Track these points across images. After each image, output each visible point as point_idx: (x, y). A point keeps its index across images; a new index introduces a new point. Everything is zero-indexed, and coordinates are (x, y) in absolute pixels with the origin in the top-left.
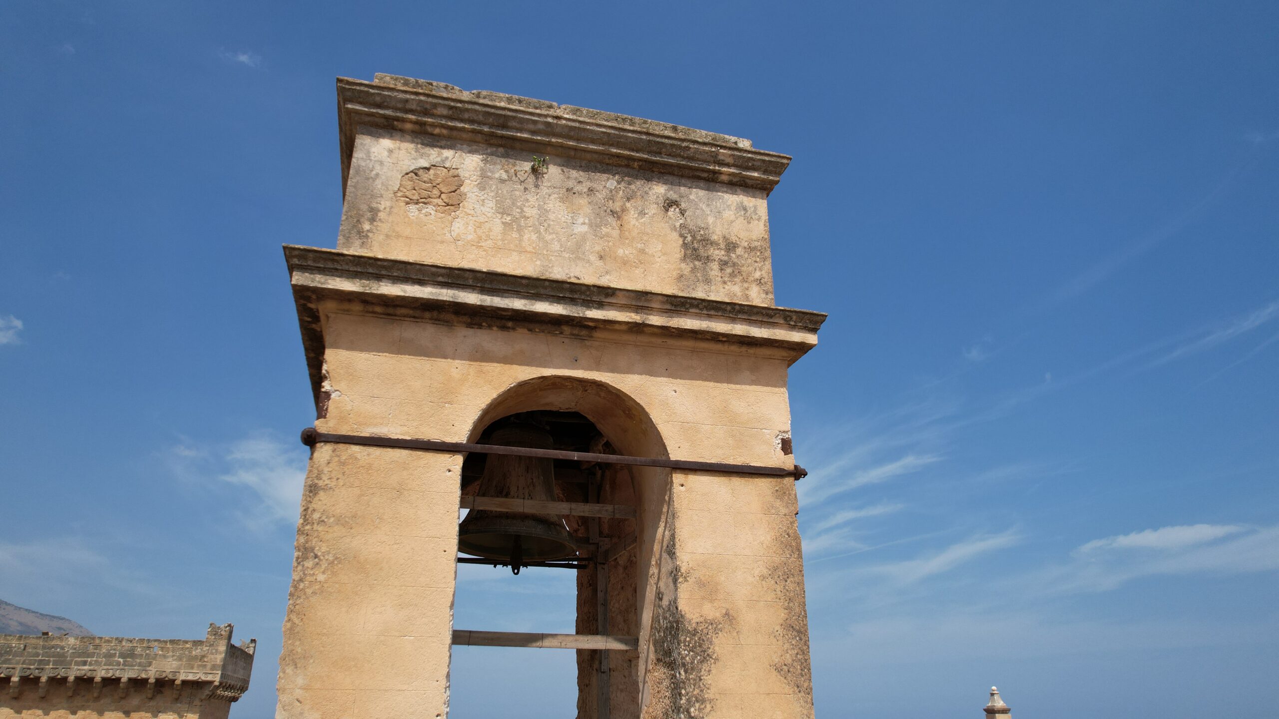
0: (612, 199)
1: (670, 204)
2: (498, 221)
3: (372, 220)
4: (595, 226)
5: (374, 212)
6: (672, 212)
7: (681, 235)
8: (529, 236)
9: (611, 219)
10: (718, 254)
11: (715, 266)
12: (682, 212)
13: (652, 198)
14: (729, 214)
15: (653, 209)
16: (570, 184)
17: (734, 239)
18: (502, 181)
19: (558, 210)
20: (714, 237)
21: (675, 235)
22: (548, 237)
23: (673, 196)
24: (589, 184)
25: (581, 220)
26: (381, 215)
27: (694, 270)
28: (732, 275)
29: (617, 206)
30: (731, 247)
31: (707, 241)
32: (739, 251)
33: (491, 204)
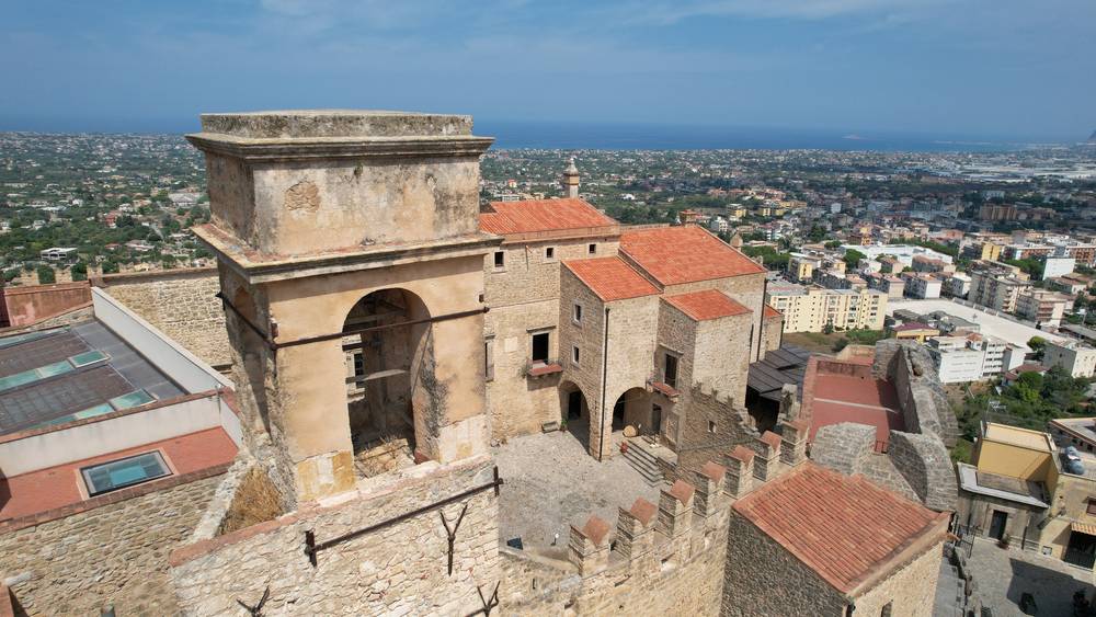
0: (398, 181)
1: (429, 176)
2: (340, 210)
3: (275, 226)
4: (390, 201)
5: (275, 220)
6: (430, 181)
7: (435, 197)
8: (358, 215)
9: (398, 195)
10: (453, 203)
11: (451, 211)
12: (435, 180)
13: (419, 175)
14: (459, 176)
15: (420, 183)
16: (376, 177)
17: (461, 192)
18: (339, 184)
19: (369, 193)
20: (452, 193)
21: (432, 197)
22: (367, 215)
23: (431, 171)
24: (385, 174)
25: (382, 199)
26: (280, 222)
27: (441, 217)
28: (460, 214)
29: (401, 186)
30: (460, 197)
31: (447, 197)
32: (464, 199)
33: (335, 200)
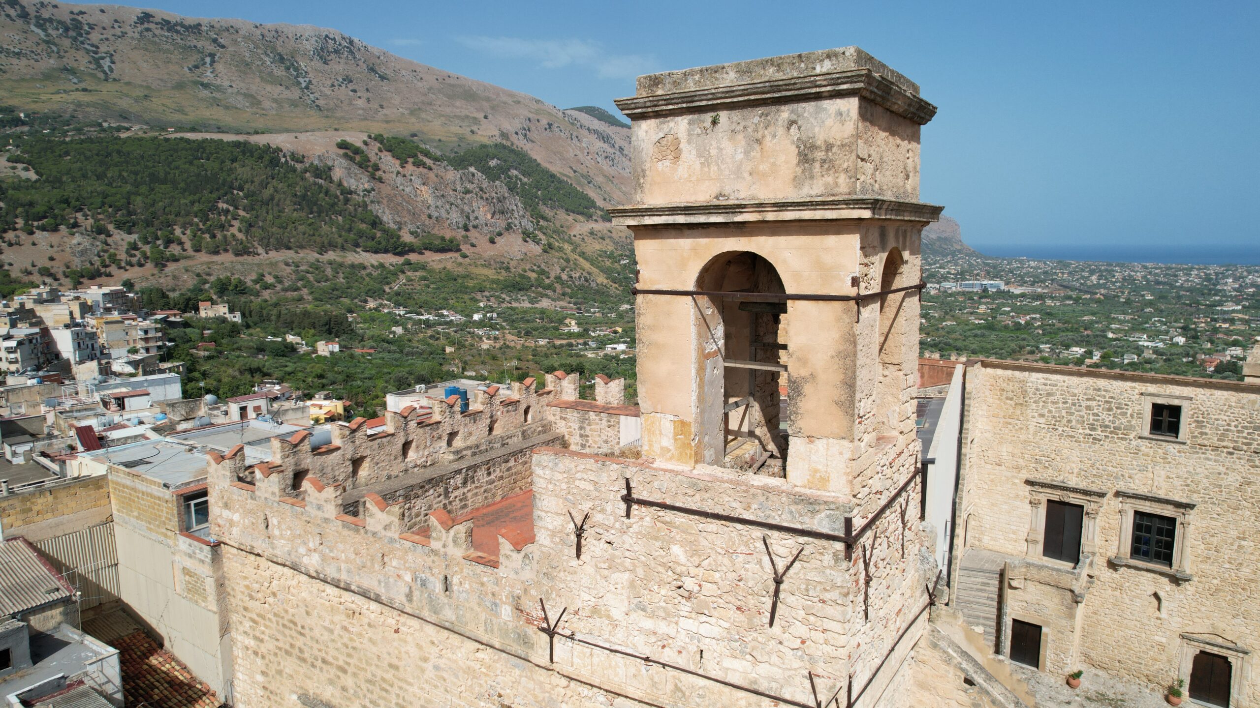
0: (757, 131)
1: (792, 123)
2: (698, 162)
3: (644, 177)
4: (746, 153)
5: (644, 171)
6: (794, 129)
7: (798, 147)
8: (714, 168)
9: (756, 146)
10: (820, 155)
11: (817, 165)
12: (799, 128)
13: (780, 123)
14: (829, 122)
15: (781, 131)
16: (734, 126)
17: (831, 141)
18: (699, 135)
19: (727, 146)
20: (819, 143)
21: (794, 147)
22: (723, 167)
23: (794, 117)
24: (743, 123)
25: (739, 151)
26: (647, 173)
27: (803, 171)
28: (829, 169)
29: (759, 136)
30: (829, 147)
31: (813, 147)
32: (834, 149)
33: (694, 152)
